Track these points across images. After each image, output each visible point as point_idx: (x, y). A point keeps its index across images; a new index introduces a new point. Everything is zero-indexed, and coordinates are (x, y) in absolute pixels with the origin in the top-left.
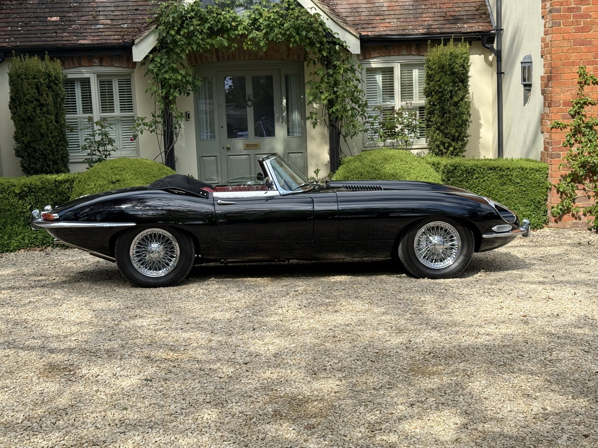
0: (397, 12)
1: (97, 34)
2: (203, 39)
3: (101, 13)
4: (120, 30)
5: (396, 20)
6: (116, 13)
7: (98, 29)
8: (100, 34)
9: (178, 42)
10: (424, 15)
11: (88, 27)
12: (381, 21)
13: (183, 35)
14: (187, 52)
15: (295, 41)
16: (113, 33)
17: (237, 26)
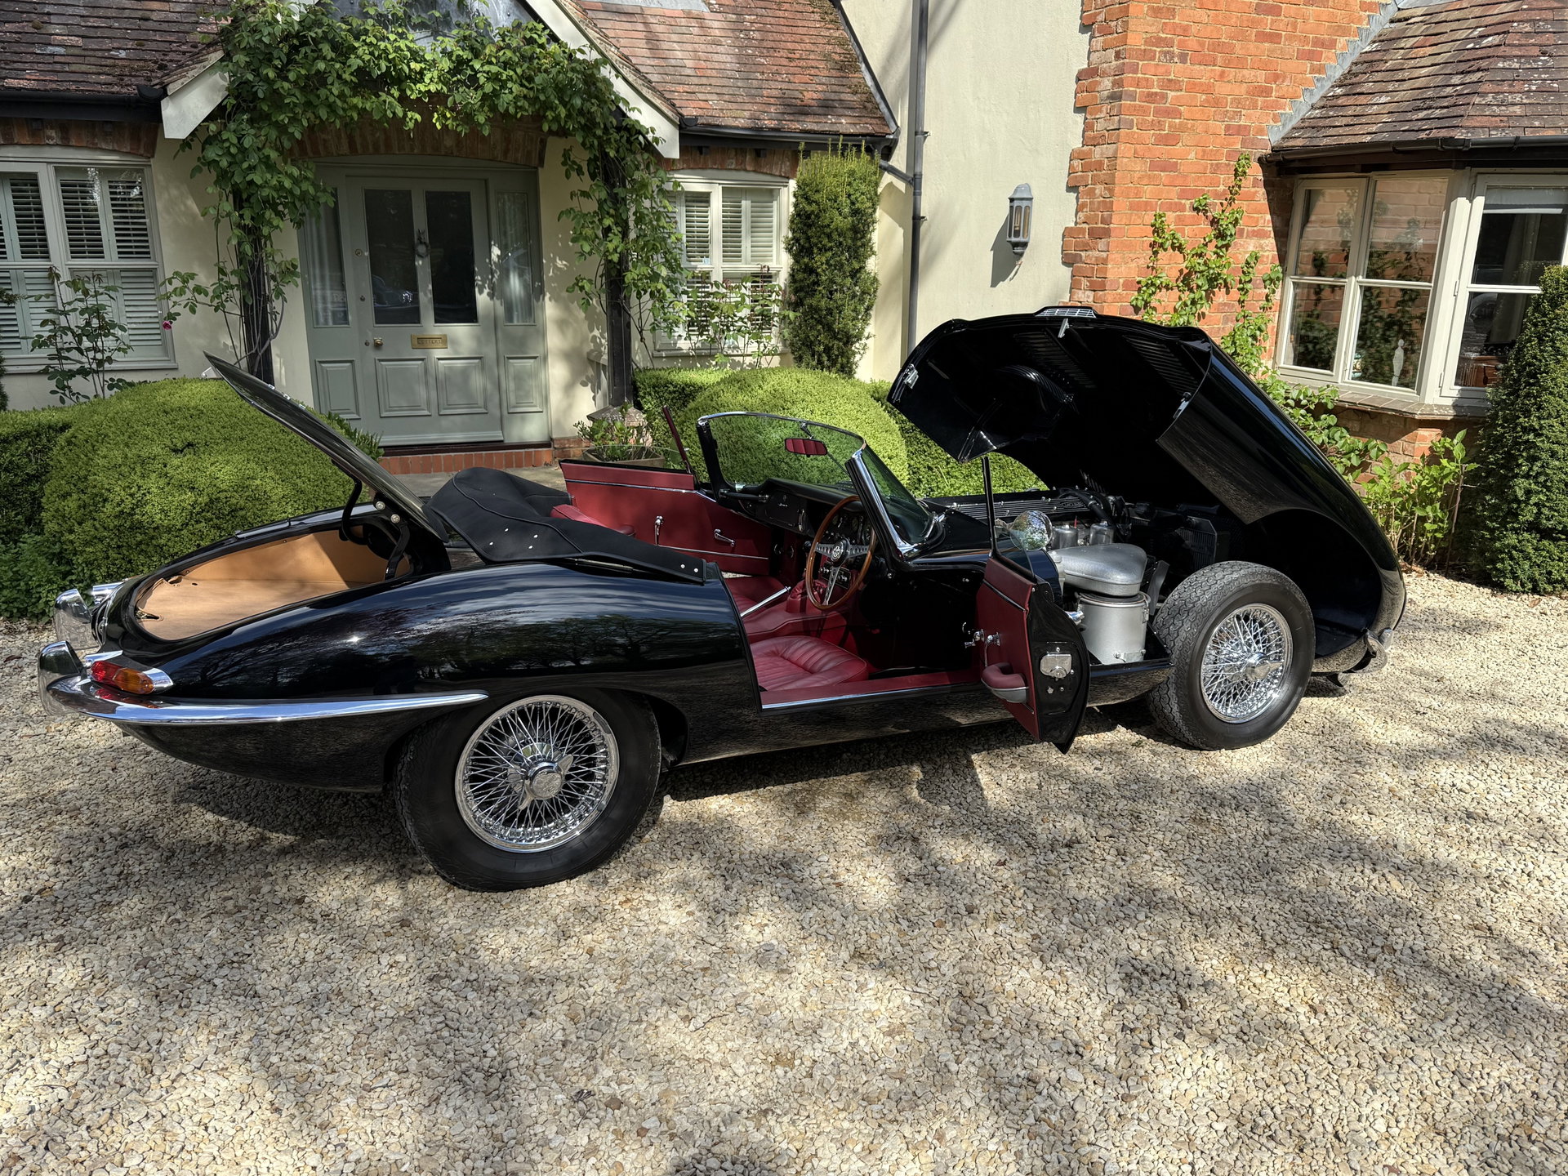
0: (713, 81)
1: (50, 67)
2: (342, 96)
3: (54, 19)
4: (109, 62)
5: (715, 97)
6: (91, 22)
7: (53, 55)
8: (58, 67)
9: (285, 97)
10: (765, 93)
11: (22, 49)
12: (689, 96)
13: (295, 83)
14: (305, 123)
15: (557, 119)
16: (94, 69)
17: (421, 73)
